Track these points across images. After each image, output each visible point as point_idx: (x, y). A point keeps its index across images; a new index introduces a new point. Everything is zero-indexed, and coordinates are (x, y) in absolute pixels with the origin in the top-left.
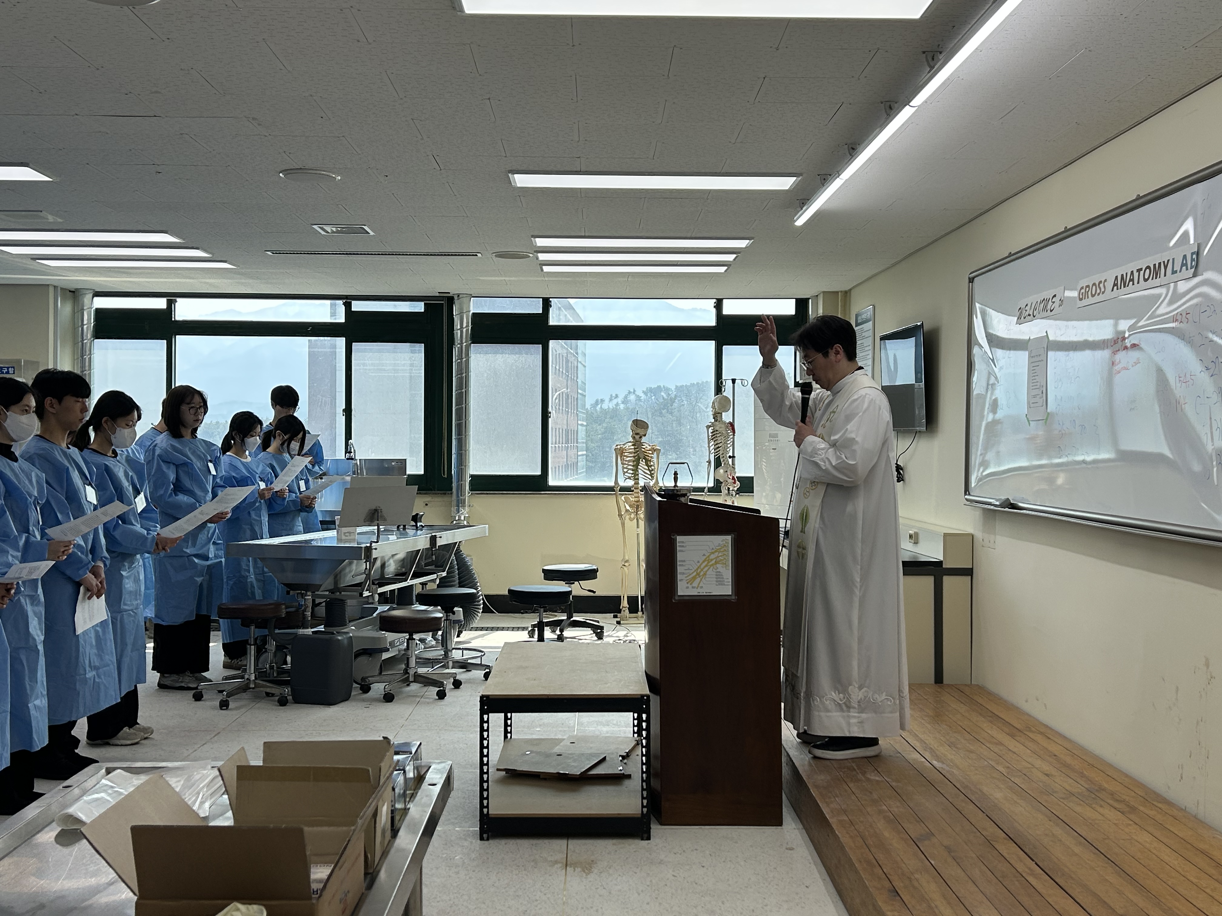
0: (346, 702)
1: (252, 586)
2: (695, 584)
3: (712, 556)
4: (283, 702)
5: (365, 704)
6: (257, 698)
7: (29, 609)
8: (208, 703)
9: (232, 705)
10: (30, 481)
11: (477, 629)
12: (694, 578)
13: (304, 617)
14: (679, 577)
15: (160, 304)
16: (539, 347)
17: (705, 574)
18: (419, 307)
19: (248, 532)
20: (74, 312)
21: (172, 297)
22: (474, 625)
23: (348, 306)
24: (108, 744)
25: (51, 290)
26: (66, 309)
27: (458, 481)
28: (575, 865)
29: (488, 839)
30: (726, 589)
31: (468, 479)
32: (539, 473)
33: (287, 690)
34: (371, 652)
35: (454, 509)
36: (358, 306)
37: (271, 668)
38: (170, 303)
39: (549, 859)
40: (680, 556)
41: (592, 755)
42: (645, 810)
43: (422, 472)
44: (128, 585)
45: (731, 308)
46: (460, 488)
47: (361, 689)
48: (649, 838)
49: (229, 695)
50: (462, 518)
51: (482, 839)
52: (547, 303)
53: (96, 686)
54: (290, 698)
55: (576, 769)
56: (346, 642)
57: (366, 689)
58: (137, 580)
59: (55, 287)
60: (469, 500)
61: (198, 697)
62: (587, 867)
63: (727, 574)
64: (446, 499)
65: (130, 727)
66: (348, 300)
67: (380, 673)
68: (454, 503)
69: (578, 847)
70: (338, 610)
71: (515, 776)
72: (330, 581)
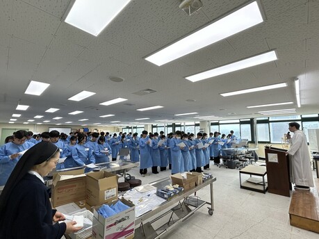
0: (234, 169)
2: (271, 160)
3: (274, 156)
6: (224, 167)
7: (194, 155)
8: (218, 167)
13: (230, 158)
14: (269, 159)
15: (218, 121)
16: (268, 124)
17: (273, 159)
18: (249, 120)
20: (209, 123)
22: (258, 161)
28: (251, 194)
30: (277, 161)
32: (269, 141)
33: (227, 166)
35: (256, 145)
36: (241, 120)
37: (226, 164)
39: (248, 193)
40: (269, 156)
42: (264, 190)
43: (251, 140)
45: (303, 116)
46: (256, 143)
47: (237, 167)
48: (265, 193)
49: (221, 166)
50: (257, 147)
51: (240, 188)
52: (269, 118)
53: (203, 164)
55: (257, 182)
56: (234, 162)
58: (208, 153)
59: (206, 121)
63: (277, 159)
64: (254, 144)
66: (239, 119)
67: (240, 166)
69: (253, 192)
70: (235, 158)
71: (248, 182)
72: (232, 154)
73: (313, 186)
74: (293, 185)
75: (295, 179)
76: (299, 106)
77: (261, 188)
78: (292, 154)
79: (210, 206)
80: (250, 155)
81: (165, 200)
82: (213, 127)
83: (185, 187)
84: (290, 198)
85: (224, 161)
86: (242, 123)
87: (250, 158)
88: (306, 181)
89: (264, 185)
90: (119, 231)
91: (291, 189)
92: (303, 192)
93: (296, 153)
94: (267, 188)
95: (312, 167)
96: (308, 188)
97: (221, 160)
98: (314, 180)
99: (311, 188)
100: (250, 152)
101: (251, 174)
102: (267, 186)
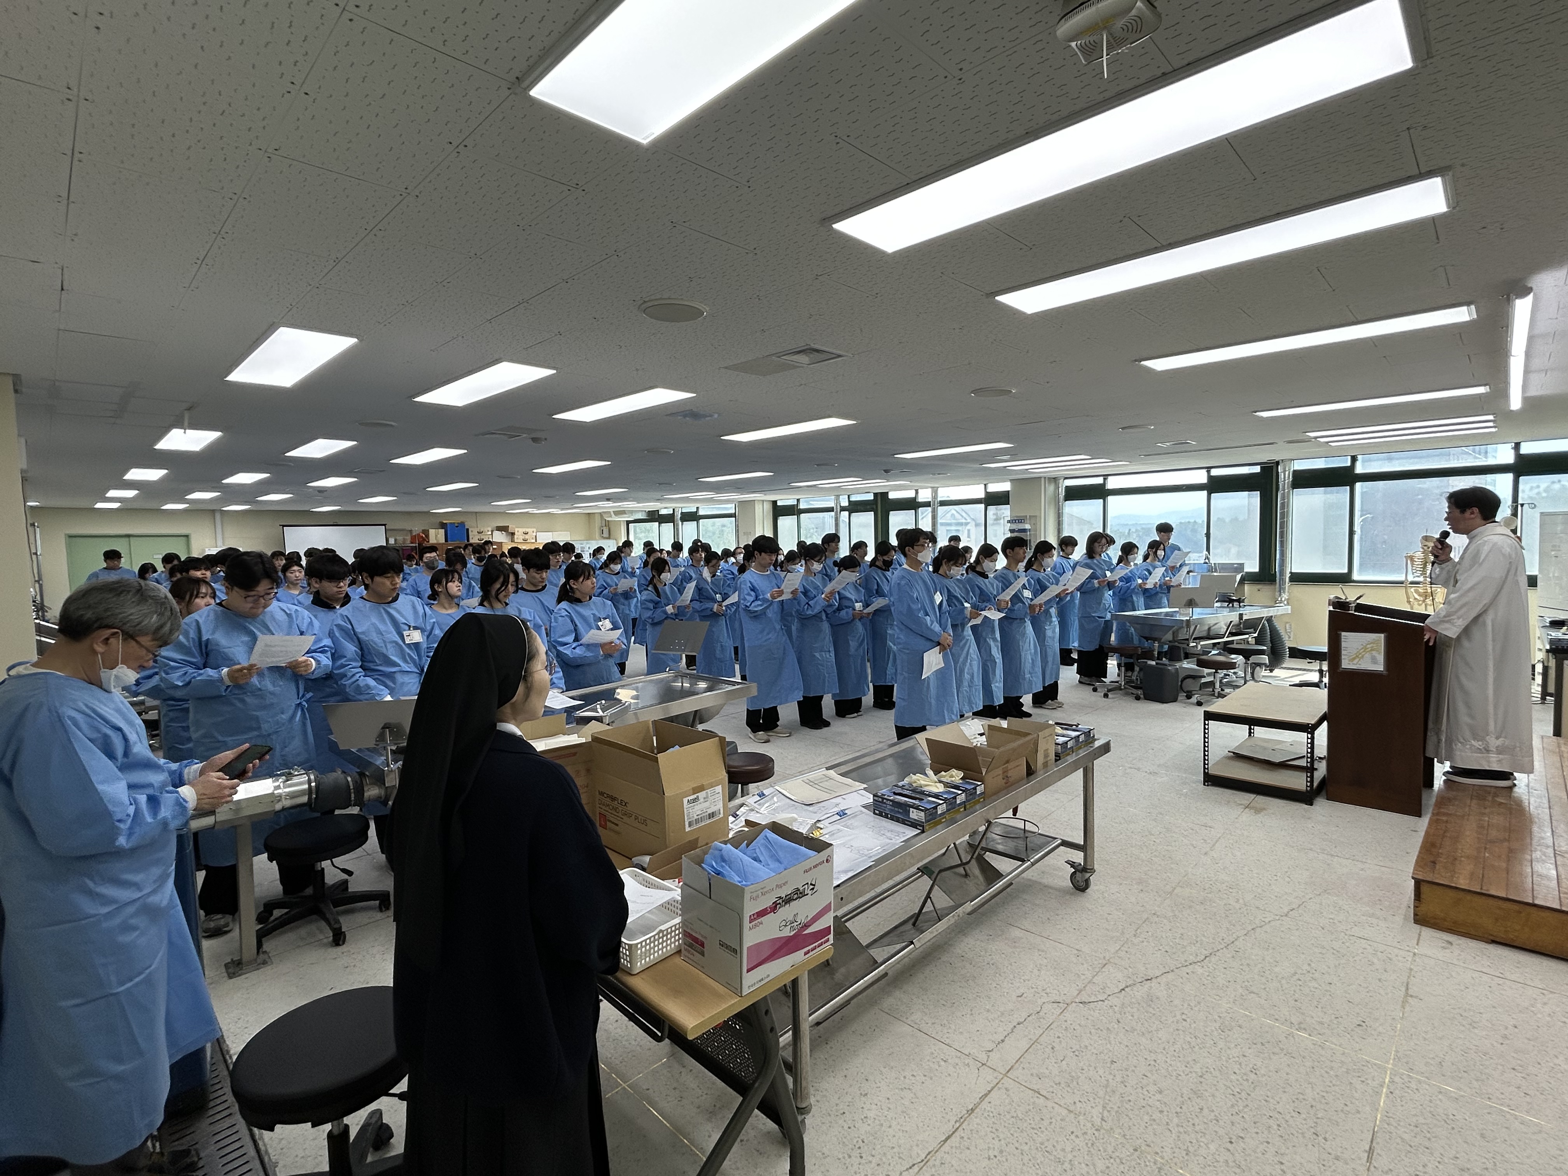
0: (1174, 703)
1: (1132, 635)
2: (1355, 662)
3: (1368, 646)
4: (1138, 698)
5: (1184, 705)
6: (1127, 694)
7: (992, 643)
8: (1099, 694)
9: (1110, 696)
10: (993, 588)
11: (1285, 668)
12: (1354, 659)
13: (1153, 655)
14: (1343, 657)
15: (1100, 480)
16: (1346, 490)
17: (1363, 656)
18: (1257, 469)
19: (1130, 607)
20: (1055, 489)
21: (1105, 477)
22: (1284, 666)
23: (1208, 472)
24: (1041, 707)
25: (1043, 480)
26: (1051, 488)
27: (1280, 576)
28: (1251, 808)
29: (1208, 786)
30: (1380, 667)
31: (1288, 575)
32: (1346, 571)
33: (1140, 692)
34: (1195, 677)
35: (1277, 594)
36: (1215, 472)
37: (1137, 679)
38: (1105, 479)
39: (1238, 802)
40: (1343, 644)
41: (1295, 753)
42: (1309, 788)
43: (1257, 570)
44: (1049, 633)
45: (1528, 448)
46: (1282, 580)
47: (1186, 696)
48: (1311, 805)
49: (1109, 691)
50: (1283, 599)
51: (1204, 785)
52: (1354, 459)
53: (1030, 682)
54: (1142, 696)
55: (1277, 760)
56: (1173, 671)
57: (1189, 697)
58: (1054, 632)
59: (1045, 478)
60: (1289, 589)
61: (1095, 690)
62: (1258, 811)
63: (1381, 658)
64: (1273, 587)
65: (1052, 700)
66: (1209, 469)
67: (1200, 690)
68: (1277, 590)
69: (1261, 800)
70: (1176, 652)
71: (1238, 757)
72: (1169, 636)
73: (1530, 770)
74: (1441, 770)
75: (1450, 742)
76: (1516, 402)
77: (1299, 782)
78: (1451, 631)
79: (1078, 857)
80: (1251, 638)
81: (911, 832)
82: (1074, 508)
83: (989, 779)
84: (1423, 823)
85: (1126, 667)
86: (1217, 485)
87: (1247, 654)
88: (1500, 751)
89: (1310, 770)
90: (787, 932)
91: (1430, 783)
92: (1481, 795)
93: (1466, 631)
94: (1323, 782)
95: (1536, 689)
96: (1506, 776)
97: (1112, 664)
98: (1536, 743)
99: (1521, 779)
100: (1252, 624)
101: (1252, 722)
102: (1321, 770)
